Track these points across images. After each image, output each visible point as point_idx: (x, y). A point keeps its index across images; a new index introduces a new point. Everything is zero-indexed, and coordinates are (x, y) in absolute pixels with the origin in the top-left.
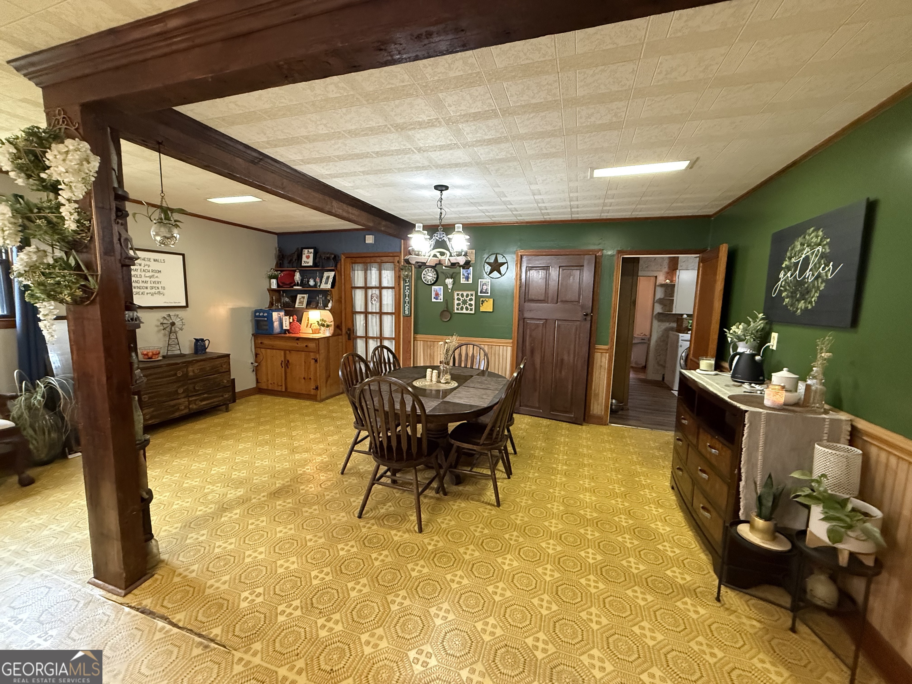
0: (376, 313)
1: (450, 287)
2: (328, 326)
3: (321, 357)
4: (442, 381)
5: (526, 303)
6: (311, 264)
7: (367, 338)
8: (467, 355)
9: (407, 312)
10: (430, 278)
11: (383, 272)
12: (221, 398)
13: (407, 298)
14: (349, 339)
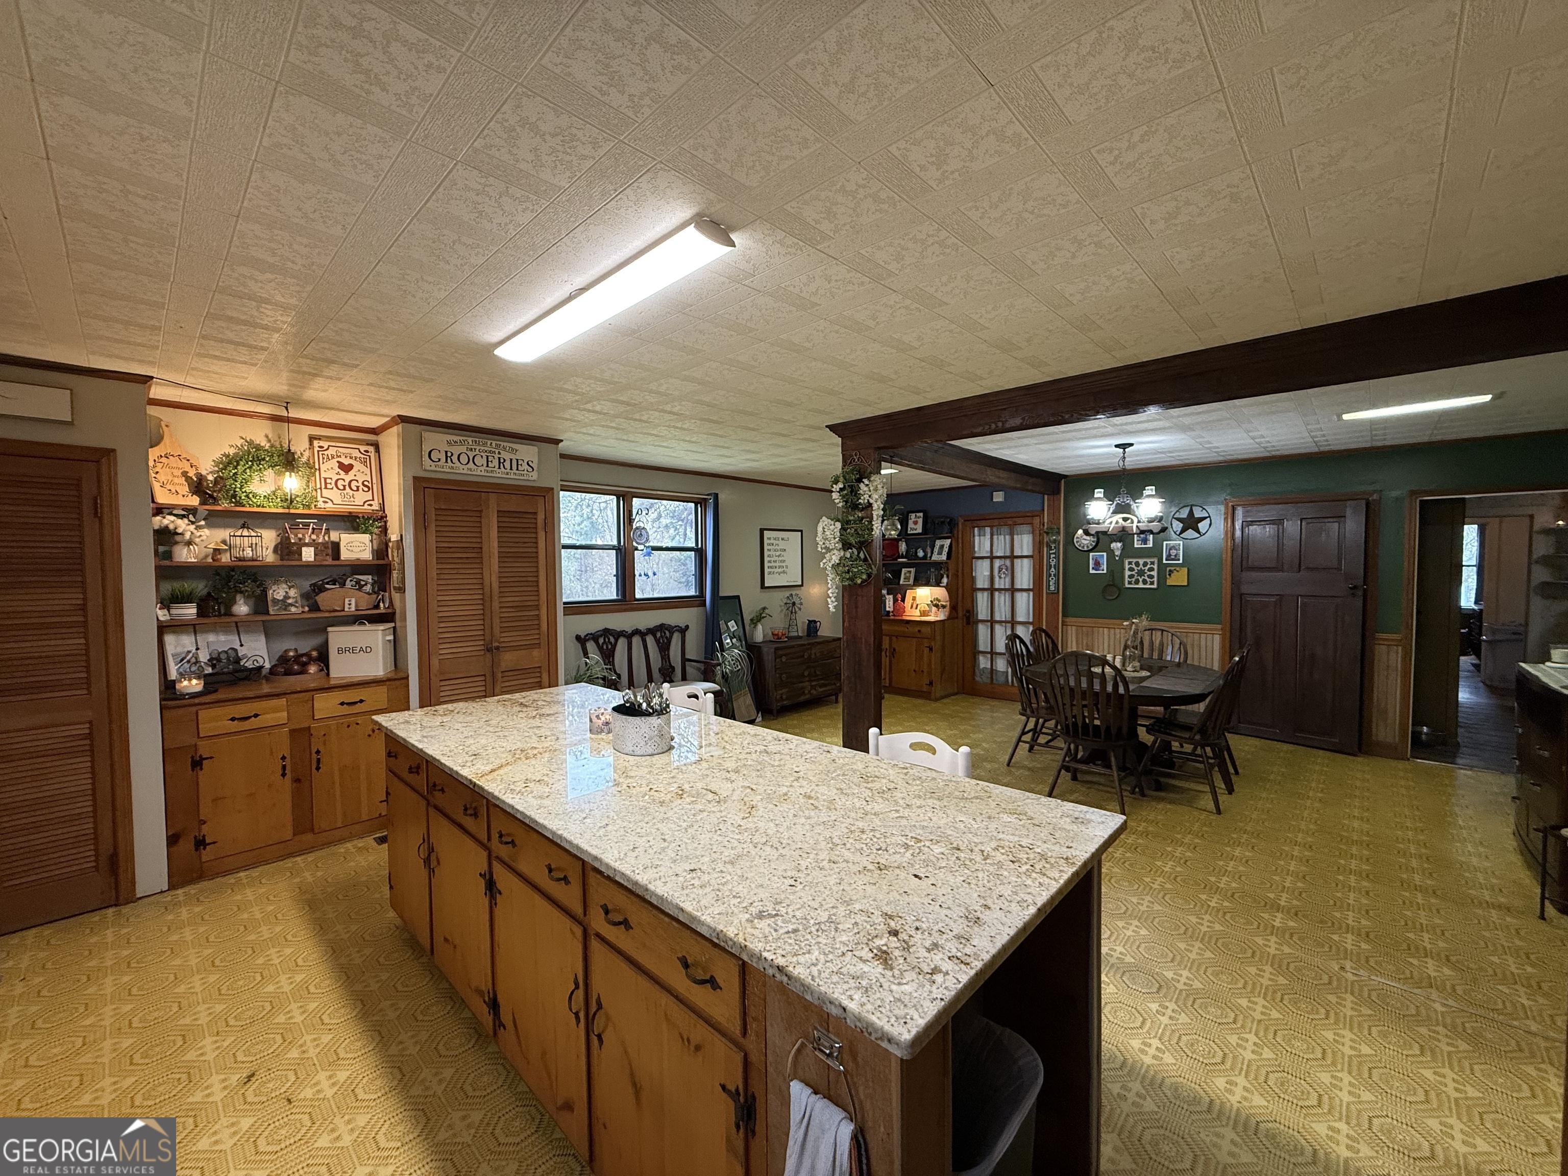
0: (1005, 590)
1: (1118, 553)
2: (944, 607)
3: (937, 645)
4: (1128, 669)
5: (1244, 574)
6: (920, 530)
7: (992, 622)
8: (1152, 643)
9: (1052, 588)
10: (1086, 542)
11: (1015, 537)
12: (833, 687)
13: (1053, 569)
14: (968, 623)
